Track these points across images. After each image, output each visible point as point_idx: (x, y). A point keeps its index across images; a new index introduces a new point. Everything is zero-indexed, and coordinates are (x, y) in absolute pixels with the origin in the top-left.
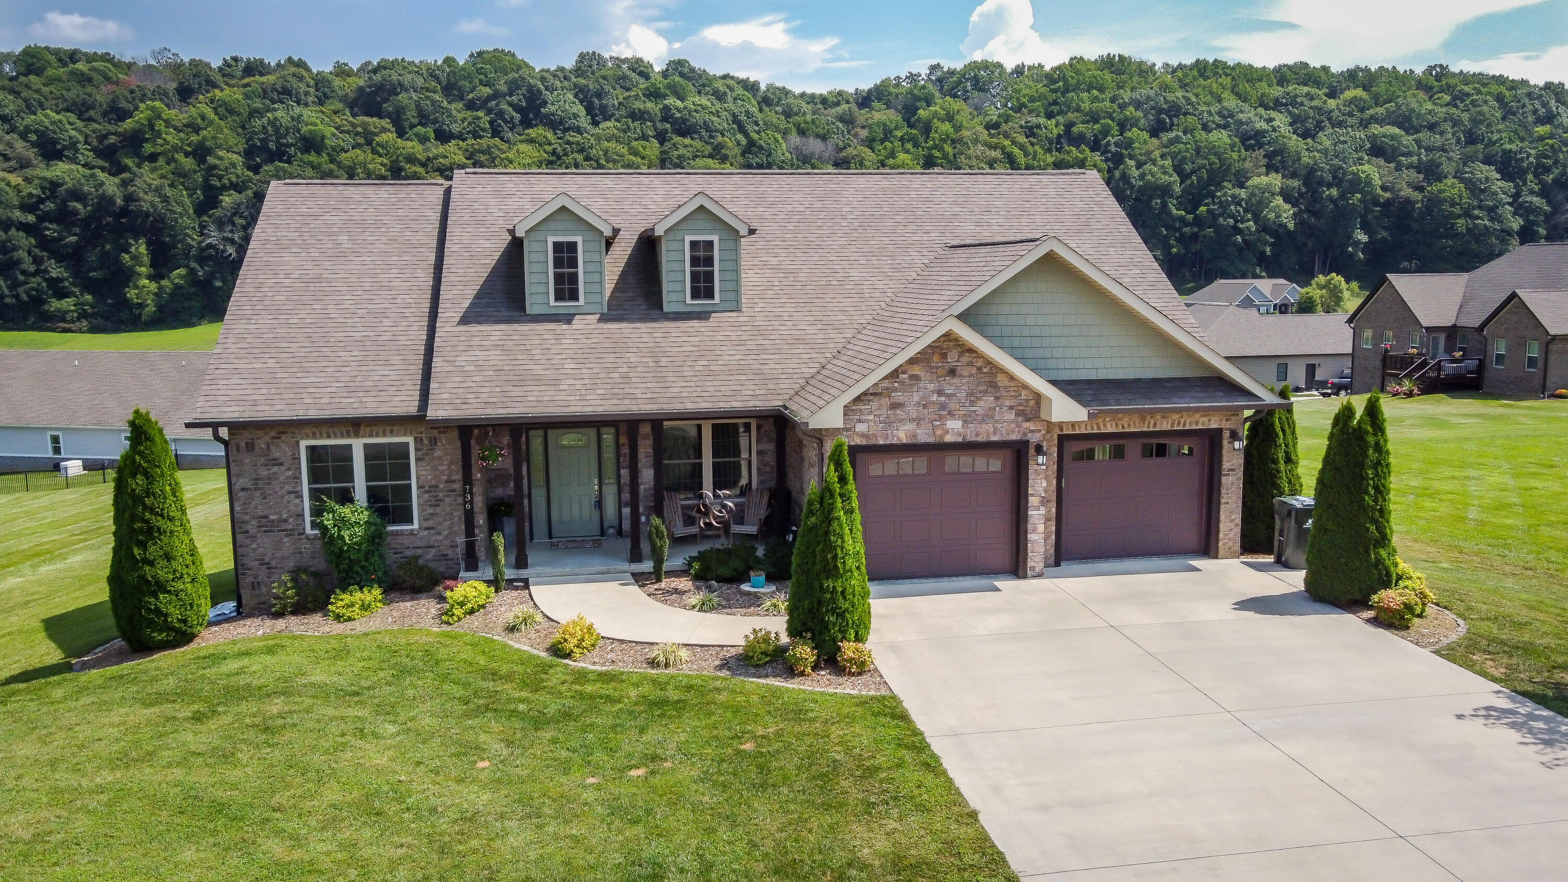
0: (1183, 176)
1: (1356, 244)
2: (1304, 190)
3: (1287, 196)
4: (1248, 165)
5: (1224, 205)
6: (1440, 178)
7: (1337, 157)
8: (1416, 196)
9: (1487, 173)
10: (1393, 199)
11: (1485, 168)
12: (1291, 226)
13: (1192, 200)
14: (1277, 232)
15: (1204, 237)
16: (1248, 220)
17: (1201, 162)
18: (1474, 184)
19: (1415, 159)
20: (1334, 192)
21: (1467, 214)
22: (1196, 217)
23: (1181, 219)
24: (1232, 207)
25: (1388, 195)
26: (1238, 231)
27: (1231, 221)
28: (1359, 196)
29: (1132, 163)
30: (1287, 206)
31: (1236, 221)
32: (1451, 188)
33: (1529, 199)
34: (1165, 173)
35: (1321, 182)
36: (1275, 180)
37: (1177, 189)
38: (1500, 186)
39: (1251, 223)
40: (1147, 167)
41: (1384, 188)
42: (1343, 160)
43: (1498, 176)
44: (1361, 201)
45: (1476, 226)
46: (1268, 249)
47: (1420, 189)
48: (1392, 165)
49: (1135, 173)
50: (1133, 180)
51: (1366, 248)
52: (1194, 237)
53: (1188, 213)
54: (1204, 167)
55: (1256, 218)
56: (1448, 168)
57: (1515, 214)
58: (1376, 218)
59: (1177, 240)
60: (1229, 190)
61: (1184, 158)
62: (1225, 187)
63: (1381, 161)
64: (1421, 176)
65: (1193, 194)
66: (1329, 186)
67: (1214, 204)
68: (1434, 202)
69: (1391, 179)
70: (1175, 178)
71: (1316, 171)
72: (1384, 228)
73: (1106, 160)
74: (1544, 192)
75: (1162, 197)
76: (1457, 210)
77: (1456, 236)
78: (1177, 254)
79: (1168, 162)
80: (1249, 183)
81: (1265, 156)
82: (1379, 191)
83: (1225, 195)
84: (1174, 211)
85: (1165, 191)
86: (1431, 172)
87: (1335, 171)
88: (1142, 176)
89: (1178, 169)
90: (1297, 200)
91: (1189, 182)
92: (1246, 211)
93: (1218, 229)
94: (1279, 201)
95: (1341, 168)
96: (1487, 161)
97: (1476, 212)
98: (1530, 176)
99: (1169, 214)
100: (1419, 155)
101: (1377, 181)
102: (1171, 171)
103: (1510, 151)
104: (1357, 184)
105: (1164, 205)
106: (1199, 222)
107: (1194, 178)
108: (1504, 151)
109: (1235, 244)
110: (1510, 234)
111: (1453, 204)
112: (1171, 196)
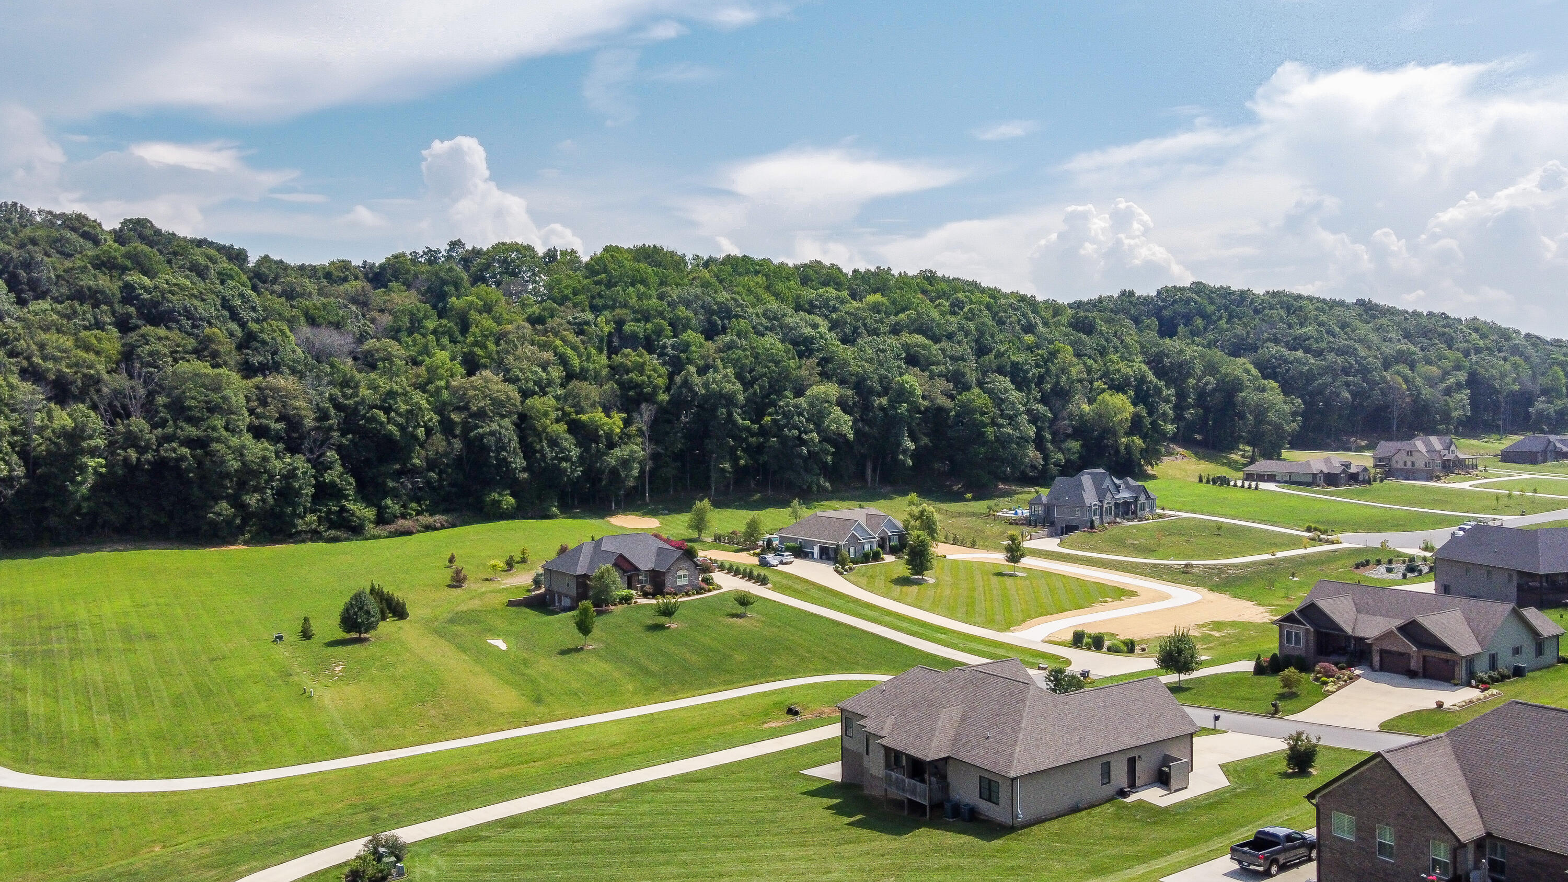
0: (747, 385)
1: (905, 452)
2: (857, 399)
3: (842, 403)
4: (804, 373)
5: (787, 416)
6: (968, 388)
7: (882, 366)
8: (947, 403)
9: (1003, 383)
10: (930, 408)
11: (1001, 378)
12: (851, 436)
13: (756, 409)
14: (837, 440)
15: (770, 447)
16: (811, 431)
17: (760, 369)
18: (996, 394)
19: (942, 368)
20: (884, 401)
21: (994, 423)
22: (761, 426)
23: (748, 429)
24: (796, 418)
25: (926, 403)
26: (803, 442)
27: (796, 432)
28: (905, 405)
29: (692, 369)
30: (847, 417)
31: (800, 433)
32: (976, 397)
33: (1035, 406)
34: (729, 382)
35: (871, 391)
36: (831, 390)
37: (741, 398)
38: (1015, 396)
39: (815, 434)
40: (710, 374)
41: (924, 397)
42: (887, 370)
43: (1013, 387)
44: (907, 410)
45: (1002, 434)
46: (829, 458)
47: (952, 398)
48: (926, 374)
49: (696, 380)
50: (696, 388)
51: (915, 455)
52: (760, 448)
53: (753, 422)
54: (764, 375)
55: (818, 428)
56: (972, 377)
57: (1029, 422)
58: (918, 425)
59: (743, 450)
60: (789, 400)
61: (744, 365)
62: (786, 397)
63: (917, 370)
64: (951, 385)
65: (756, 403)
66: (879, 395)
67: (777, 413)
68: (966, 410)
69: (927, 387)
70: (738, 386)
71: (865, 380)
72: (924, 434)
73: (664, 364)
74: (1044, 400)
75: (726, 406)
76: (986, 419)
77: (985, 443)
78: (745, 466)
79: (730, 370)
80: (807, 393)
81: (818, 364)
82: (921, 401)
83: (787, 405)
84: (740, 421)
85: (729, 400)
86: (958, 381)
87: (882, 379)
88: (706, 385)
89: (739, 376)
90: (852, 408)
91: (751, 391)
92: (808, 420)
93: (784, 440)
94: (837, 411)
95: (886, 377)
96: (1000, 371)
97: (1001, 421)
98: (1033, 385)
99: (735, 423)
100: (945, 364)
101: (919, 392)
102: (733, 378)
103: (1018, 363)
104: (902, 394)
105: (730, 414)
106: (764, 432)
107: (756, 387)
108: (1012, 362)
109: (800, 455)
110: (1028, 442)
111: (983, 414)
112: (736, 406)
